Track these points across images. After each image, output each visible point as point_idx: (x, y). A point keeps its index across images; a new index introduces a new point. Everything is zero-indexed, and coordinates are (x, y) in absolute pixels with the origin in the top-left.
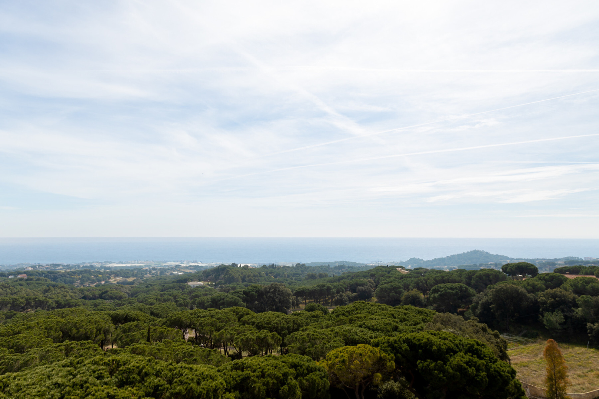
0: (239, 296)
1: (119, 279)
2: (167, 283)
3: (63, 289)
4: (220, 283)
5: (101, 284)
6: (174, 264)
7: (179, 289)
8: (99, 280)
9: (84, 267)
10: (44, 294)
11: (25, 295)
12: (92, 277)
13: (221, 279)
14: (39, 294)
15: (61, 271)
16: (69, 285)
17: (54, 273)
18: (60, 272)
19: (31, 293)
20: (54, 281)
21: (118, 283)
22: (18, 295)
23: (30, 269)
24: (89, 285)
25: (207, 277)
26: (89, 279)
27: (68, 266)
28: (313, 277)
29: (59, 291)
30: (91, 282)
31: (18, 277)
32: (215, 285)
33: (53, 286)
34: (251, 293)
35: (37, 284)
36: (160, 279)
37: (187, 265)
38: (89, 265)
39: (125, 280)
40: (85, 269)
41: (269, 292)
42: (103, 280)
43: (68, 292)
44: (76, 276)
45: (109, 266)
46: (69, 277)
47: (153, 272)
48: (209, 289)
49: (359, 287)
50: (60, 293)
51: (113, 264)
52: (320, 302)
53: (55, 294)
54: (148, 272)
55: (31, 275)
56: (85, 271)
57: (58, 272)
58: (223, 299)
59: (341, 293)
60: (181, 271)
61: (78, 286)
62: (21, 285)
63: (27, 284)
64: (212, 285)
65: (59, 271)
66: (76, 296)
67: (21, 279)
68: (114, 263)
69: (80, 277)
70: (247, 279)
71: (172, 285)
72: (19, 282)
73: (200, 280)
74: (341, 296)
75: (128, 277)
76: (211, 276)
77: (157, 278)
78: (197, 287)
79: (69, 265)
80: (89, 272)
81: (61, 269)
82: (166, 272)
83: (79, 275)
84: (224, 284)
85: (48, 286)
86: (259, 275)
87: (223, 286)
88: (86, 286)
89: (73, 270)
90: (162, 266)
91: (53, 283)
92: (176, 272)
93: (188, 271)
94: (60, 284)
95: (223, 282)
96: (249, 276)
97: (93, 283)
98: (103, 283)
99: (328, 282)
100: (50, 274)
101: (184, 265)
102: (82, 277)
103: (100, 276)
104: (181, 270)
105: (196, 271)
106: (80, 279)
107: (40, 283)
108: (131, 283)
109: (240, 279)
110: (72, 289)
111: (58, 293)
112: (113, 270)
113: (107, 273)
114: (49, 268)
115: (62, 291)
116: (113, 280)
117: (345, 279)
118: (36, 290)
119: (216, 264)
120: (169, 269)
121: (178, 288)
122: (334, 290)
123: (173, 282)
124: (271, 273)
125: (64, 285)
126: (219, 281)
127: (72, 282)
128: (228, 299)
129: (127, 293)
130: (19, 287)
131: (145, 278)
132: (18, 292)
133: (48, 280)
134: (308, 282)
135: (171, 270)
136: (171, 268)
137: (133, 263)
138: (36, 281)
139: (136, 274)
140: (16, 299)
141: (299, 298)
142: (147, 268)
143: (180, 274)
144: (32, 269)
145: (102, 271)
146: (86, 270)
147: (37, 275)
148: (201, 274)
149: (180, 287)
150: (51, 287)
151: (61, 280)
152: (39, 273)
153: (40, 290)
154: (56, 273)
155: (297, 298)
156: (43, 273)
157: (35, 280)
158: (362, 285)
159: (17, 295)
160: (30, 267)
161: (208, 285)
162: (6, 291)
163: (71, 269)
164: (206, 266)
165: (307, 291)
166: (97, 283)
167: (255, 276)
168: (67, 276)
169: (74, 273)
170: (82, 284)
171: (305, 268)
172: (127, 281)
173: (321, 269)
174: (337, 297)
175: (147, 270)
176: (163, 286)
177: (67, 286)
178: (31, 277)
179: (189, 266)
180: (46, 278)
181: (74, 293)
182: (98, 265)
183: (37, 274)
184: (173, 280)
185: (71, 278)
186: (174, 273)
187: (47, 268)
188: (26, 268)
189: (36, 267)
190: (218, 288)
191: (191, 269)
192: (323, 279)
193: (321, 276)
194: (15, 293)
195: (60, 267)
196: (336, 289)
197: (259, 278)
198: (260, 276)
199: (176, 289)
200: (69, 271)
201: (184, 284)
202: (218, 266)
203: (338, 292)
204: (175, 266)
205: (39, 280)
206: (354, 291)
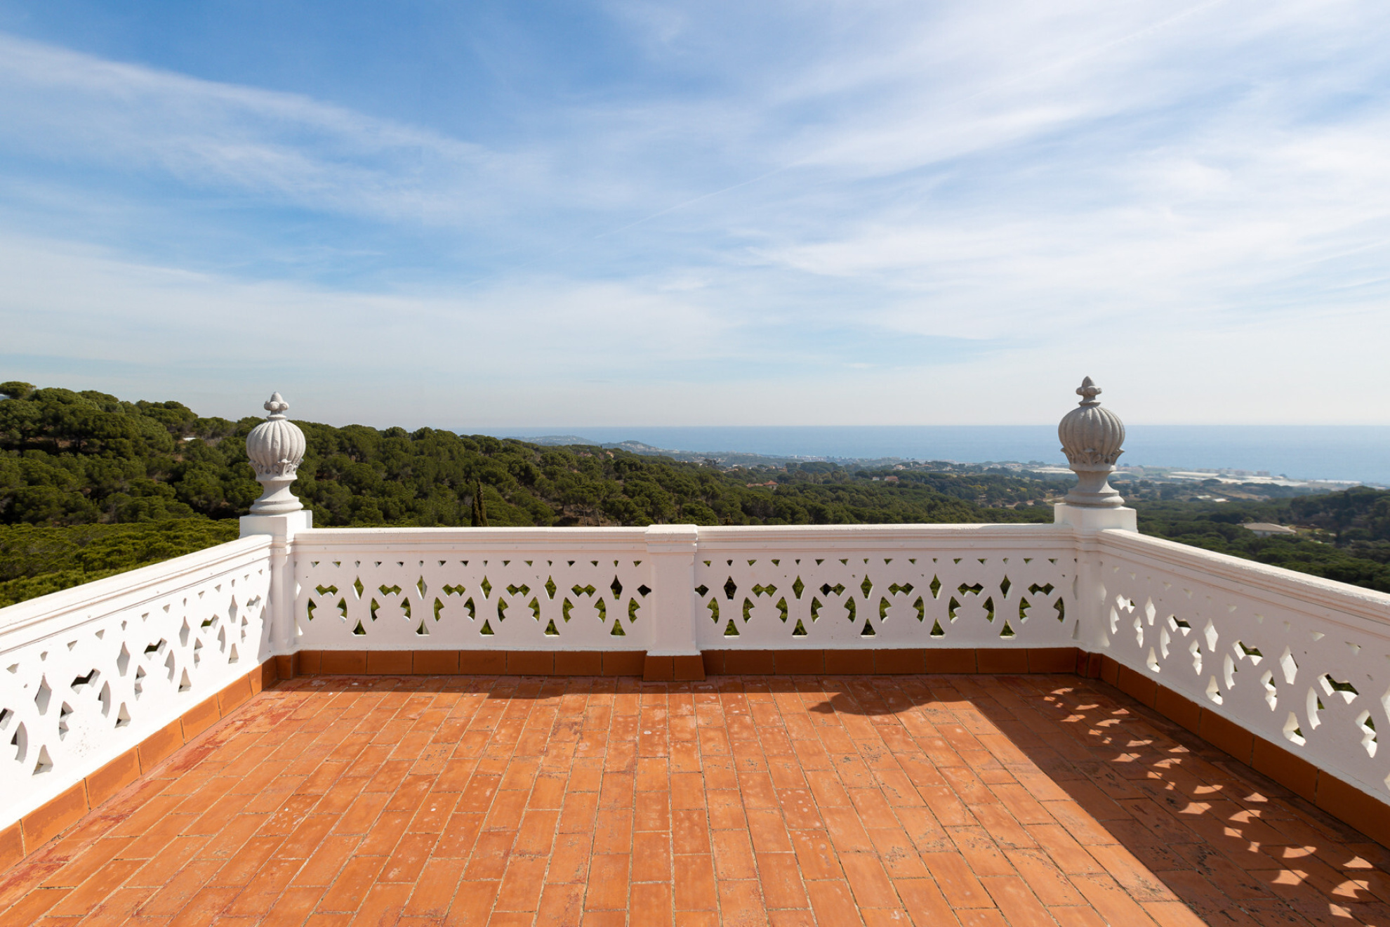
1: (1064, 499)
2: (1182, 519)
3: (958, 507)
4: (1355, 535)
5: (1026, 505)
6: (1199, 476)
7: (1218, 536)
8: (1023, 498)
9: (990, 470)
10: (929, 512)
11: (900, 510)
12: (1009, 490)
13: (1358, 526)
14: (921, 511)
15: (951, 474)
16: (967, 502)
17: (939, 477)
18: (950, 476)
19: (910, 509)
20: (941, 491)
22: (891, 510)
23: (901, 468)
24: (1004, 505)
25: (1308, 514)
26: (1003, 494)
27: (961, 466)
29: (952, 510)
30: (1006, 499)
31: (886, 479)
32: (1337, 539)
33: (942, 500)
35: (916, 494)
36: (1163, 508)
37: (1239, 482)
38: (999, 467)
40: (994, 474)
42: (1031, 499)
43: (967, 514)
44: (978, 487)
45: (1039, 471)
46: (966, 488)
47: (1144, 491)
48: (1317, 546)
50: (954, 513)
51: (1048, 468)
53: (946, 514)
54: (1130, 491)
55: (904, 478)
56: (994, 479)
57: (947, 477)
60: (1223, 496)
61: (982, 506)
62: (892, 493)
63: (901, 493)
64: (1325, 538)
65: (947, 474)
67: (891, 484)
68: (1049, 465)
69: (986, 488)
71: (1197, 524)
72: (889, 488)
73: (1282, 522)
76: (1321, 514)
77: (1154, 505)
78: (1275, 536)
79: (964, 465)
80: (1001, 480)
81: (949, 471)
82: (1177, 492)
83: (982, 485)
84: (1370, 539)
85: (932, 499)
87: (1369, 543)
88: (998, 506)
89: (970, 474)
90: (1167, 479)
91: (941, 495)
92: (1208, 497)
93: (1244, 496)
94: (953, 498)
95: (1367, 532)
97: (1011, 503)
98: (1030, 503)
100: (933, 480)
101: (1230, 481)
102: (990, 489)
103: (1023, 489)
104: (1220, 492)
105: (1267, 497)
106: (986, 492)
107: (919, 493)
110: (973, 509)
111: (952, 514)
112: (1048, 479)
113: (1037, 485)
114: (930, 468)
115: (958, 510)
116: (1050, 500)
118: (916, 504)
119: (1339, 485)
120: (1184, 488)
121: (1215, 533)
123: (1199, 518)
125: (958, 499)
126: (1352, 528)
127: (972, 497)
130: (889, 497)
132: (890, 503)
133: (932, 489)
135: (1192, 490)
136: (1191, 484)
138: (913, 488)
140: (888, 515)
142: (1127, 481)
143: (1218, 500)
144: (904, 468)
145: (1027, 480)
146: (995, 477)
147: (913, 480)
148: (1286, 506)
149: (1219, 531)
150: (938, 501)
152: (914, 475)
153: (922, 505)
154: (943, 478)
156: (922, 477)
157: (911, 486)
159: (889, 508)
160: (900, 464)
161: (1312, 535)
162: (872, 500)
163: (967, 473)
164: (1302, 489)
166: (1019, 502)
168: (963, 484)
169: (974, 480)
170: (990, 502)
175: (1126, 487)
176: (1174, 524)
177: (963, 502)
178: (905, 482)
179: (1244, 484)
180: (928, 486)
182: (1018, 469)
183: (913, 477)
184: (1200, 514)
185: (970, 488)
186: (1200, 497)
187: (927, 468)
188: (895, 466)
189: (910, 466)
190: (1349, 548)
191: (1251, 491)
194: (886, 505)
195: (949, 468)
199: (1209, 536)
200: (964, 476)
201: (1232, 526)
202: (1345, 489)
204: (1204, 482)
205: (916, 487)
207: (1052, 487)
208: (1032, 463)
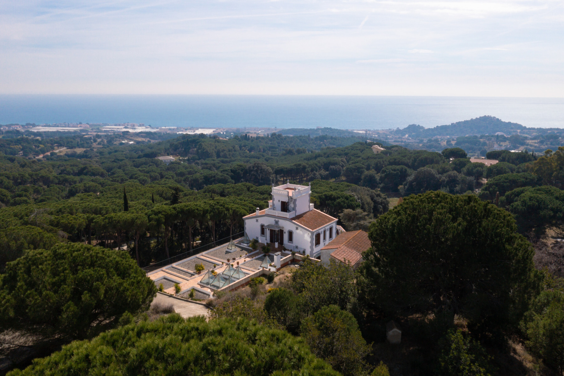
0: (227, 174)
4: (194, 159)
25: (175, 150)
26: (32, 150)
28: (290, 152)
32: (188, 160)
34: (237, 171)
41: (252, 171)
42: (48, 151)
44: (16, 147)
46: (9, 148)
47: (99, 140)
49: (331, 167)
51: (38, 127)
52: (296, 179)
54: (92, 141)
58: (214, 177)
59: (315, 172)
64: (183, 160)
68: (38, 125)
70: (222, 154)
74: (315, 174)
75: (72, 148)
76: (180, 150)
82: (113, 140)
84: (198, 160)
86: (233, 150)
92: (126, 141)
93: (140, 139)
95: (197, 157)
96: (223, 151)
97: (38, 155)
98: (49, 154)
99: (305, 159)
106: (22, 150)
109: (214, 154)
117: (322, 156)
122: (308, 169)
124: (245, 146)
127: (14, 154)
128: (219, 177)
134: (286, 158)
135: (119, 138)
137: (63, 127)
139: (81, 144)
141: (278, 176)
155: (276, 176)
158: (334, 164)
161: (180, 159)
165: (285, 169)
167: (229, 151)
168: (7, 145)
170: (25, 155)
171: (282, 139)
173: (300, 140)
174: (311, 175)
185: (12, 148)
190: (193, 164)
191: (142, 137)
192: (300, 155)
193: (299, 152)
196: (310, 168)
197: (234, 152)
198: (235, 151)
203: (312, 170)
206: (327, 169)
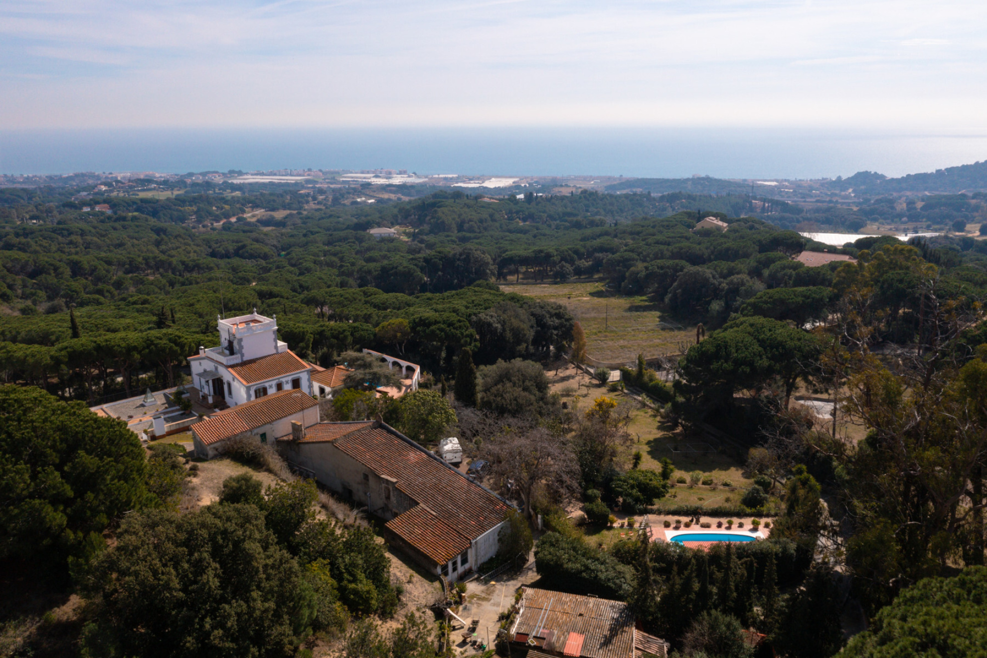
1: (260, 213)
5: (231, 222)
7: (354, 242)
8: (227, 216)
12: (214, 208)
18: (160, 199)
20: (155, 217)
21: (258, 221)
26: (210, 213)
30: (213, 218)
32: (414, 235)
35: (137, 226)
39: (271, 216)
42: (234, 215)
43: (190, 246)
44: (188, 209)
46: (177, 211)
47: (321, 197)
51: (245, 177)
53: (173, 249)
54: (310, 199)
57: (158, 201)
58: (396, 268)
60: (371, 197)
64: (409, 235)
66: (201, 251)
68: (247, 174)
70: (466, 226)
71: (344, 234)
73: (392, 225)
75: (273, 210)
82: (343, 197)
83: (191, 206)
86: (490, 219)
92: (364, 199)
96: (470, 221)
97: (218, 221)
98: (233, 220)
100: (144, 205)
102: (198, 210)
103: (227, 207)
104: (372, 194)
106: (195, 213)
108: (281, 224)
109: (454, 226)
114: (134, 187)
116: (249, 215)
120: (348, 193)
121: (352, 240)
127: (183, 219)
129: (274, 246)
131: (305, 213)
133: (148, 217)
135: (353, 194)
136: (354, 187)
137: (283, 175)
139: (289, 204)
143: (369, 202)
144: (107, 188)
149: (355, 238)
151: (164, 214)
152: (127, 203)
154: (154, 203)
156: (134, 203)
162: (104, 241)
163: (172, 190)
167: (481, 221)
168: (173, 207)
170: (199, 221)
172: (273, 217)
175: (308, 195)
178: (120, 212)
181: (198, 245)
182: (218, 180)
185: (180, 211)
186: (358, 200)
189: (113, 185)
193: (593, 224)
198: (494, 220)
199: (349, 242)
201: (363, 233)
207: (249, 202)
208: (232, 172)
